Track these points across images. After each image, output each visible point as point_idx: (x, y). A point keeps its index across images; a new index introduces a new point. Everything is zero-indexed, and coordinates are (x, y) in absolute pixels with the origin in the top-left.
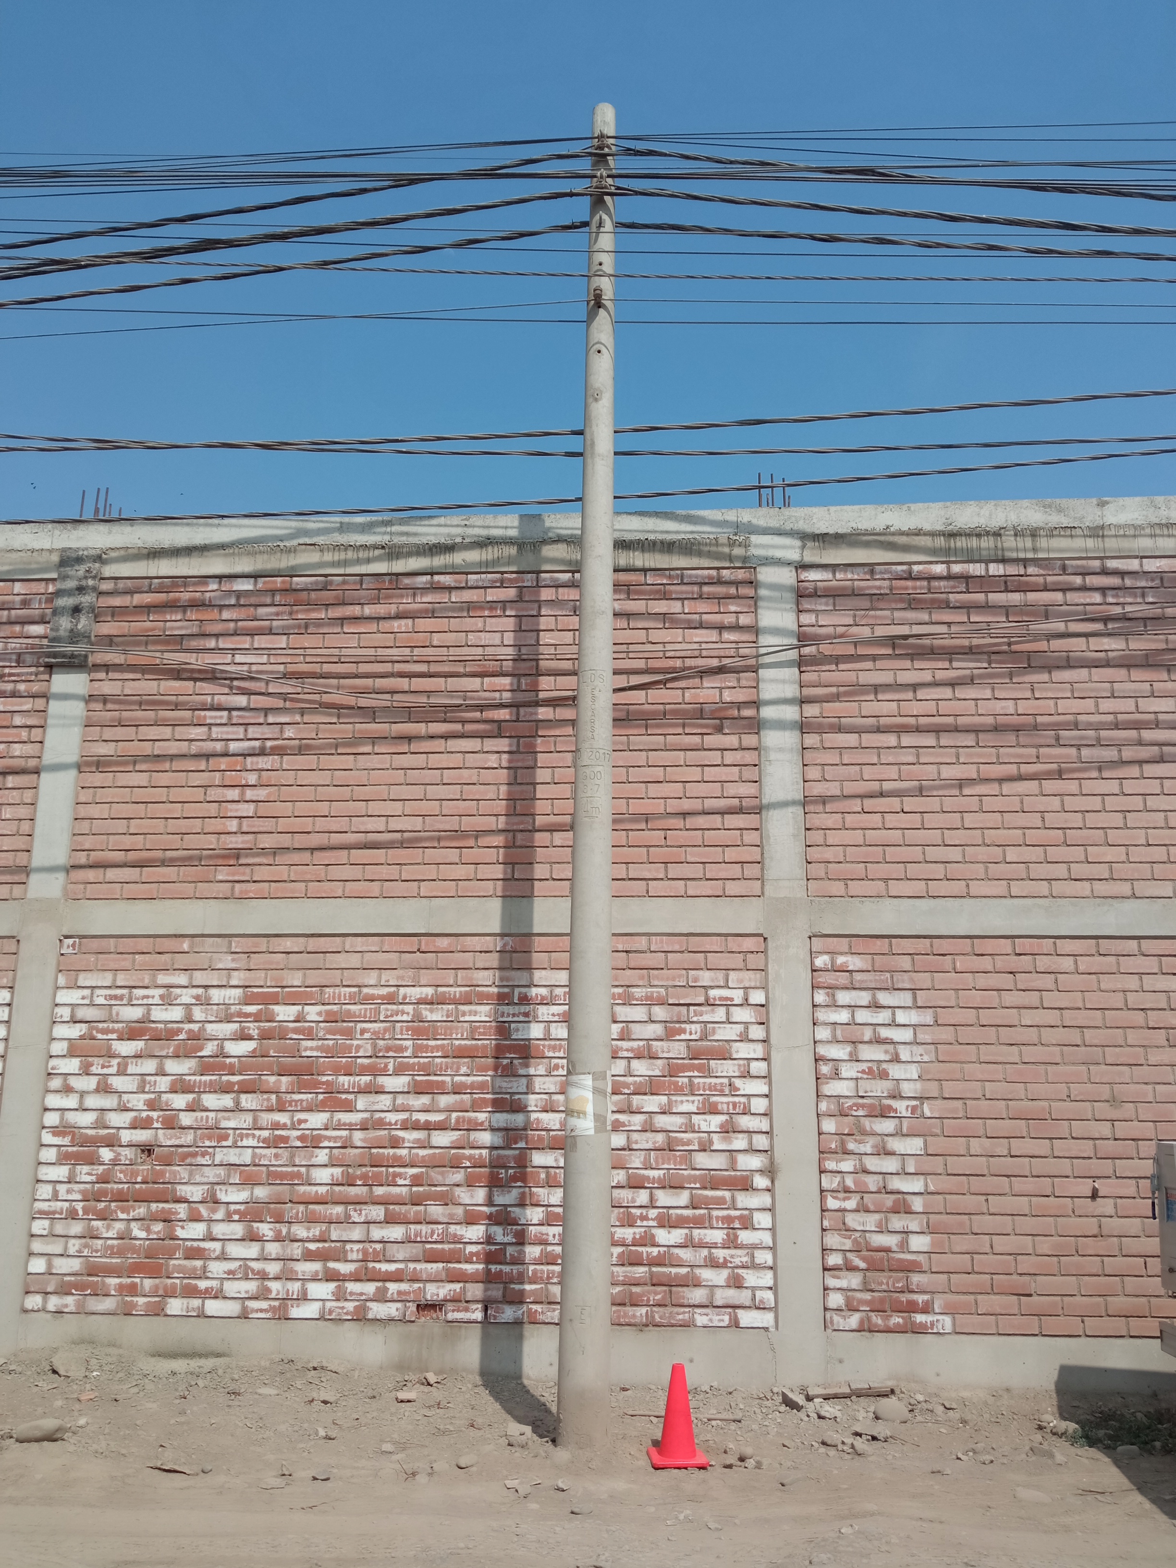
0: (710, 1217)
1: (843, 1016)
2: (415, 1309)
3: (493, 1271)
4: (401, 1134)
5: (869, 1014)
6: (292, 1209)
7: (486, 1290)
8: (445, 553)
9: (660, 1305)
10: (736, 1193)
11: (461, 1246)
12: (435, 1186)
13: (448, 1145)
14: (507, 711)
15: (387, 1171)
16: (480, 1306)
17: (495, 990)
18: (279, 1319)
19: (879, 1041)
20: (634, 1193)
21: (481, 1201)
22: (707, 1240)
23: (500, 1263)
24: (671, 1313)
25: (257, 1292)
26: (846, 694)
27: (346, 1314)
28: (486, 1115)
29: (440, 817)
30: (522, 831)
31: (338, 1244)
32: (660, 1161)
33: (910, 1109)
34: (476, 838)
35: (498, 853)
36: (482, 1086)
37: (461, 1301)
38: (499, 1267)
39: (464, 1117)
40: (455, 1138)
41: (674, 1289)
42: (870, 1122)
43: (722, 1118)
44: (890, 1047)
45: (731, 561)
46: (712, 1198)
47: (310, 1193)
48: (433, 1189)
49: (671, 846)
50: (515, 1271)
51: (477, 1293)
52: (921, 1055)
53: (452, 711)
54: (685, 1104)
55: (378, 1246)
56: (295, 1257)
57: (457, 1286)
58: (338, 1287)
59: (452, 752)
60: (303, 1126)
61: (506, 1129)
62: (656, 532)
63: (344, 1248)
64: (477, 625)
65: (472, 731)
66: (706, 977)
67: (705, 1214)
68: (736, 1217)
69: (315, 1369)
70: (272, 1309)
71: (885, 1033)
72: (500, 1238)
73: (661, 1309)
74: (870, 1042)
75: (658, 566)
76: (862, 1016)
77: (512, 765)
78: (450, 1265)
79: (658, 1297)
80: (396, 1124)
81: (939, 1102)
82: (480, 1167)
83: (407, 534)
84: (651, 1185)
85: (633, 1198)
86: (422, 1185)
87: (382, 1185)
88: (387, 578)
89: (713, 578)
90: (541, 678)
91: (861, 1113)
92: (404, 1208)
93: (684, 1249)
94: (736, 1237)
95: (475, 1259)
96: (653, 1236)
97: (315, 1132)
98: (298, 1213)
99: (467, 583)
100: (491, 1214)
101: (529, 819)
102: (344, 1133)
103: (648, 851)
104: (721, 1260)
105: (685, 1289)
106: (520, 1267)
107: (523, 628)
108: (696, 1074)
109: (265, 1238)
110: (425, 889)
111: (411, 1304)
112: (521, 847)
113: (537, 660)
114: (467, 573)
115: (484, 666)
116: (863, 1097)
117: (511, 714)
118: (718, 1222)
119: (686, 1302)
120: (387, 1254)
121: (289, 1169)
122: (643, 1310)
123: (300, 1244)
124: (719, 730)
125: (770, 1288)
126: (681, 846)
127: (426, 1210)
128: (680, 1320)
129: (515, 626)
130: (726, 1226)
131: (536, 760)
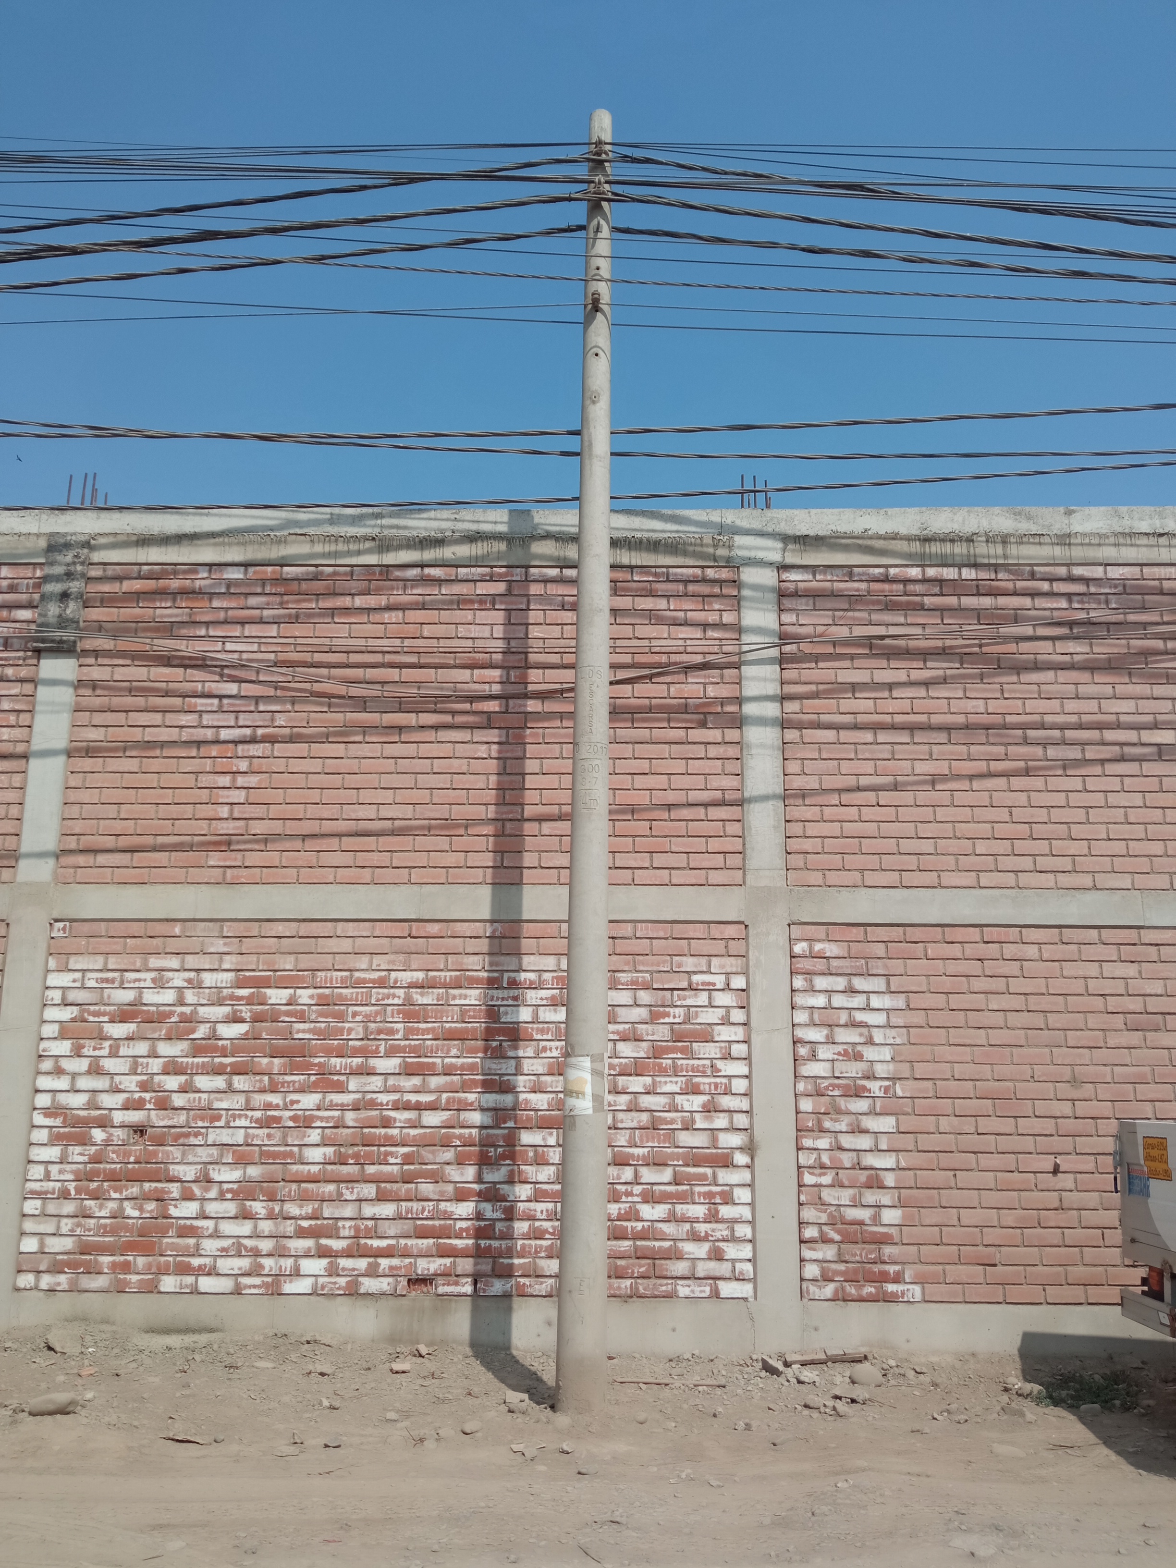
0: (692, 1193)
1: (820, 1001)
2: (406, 1283)
3: (483, 1246)
4: (392, 1114)
5: (845, 998)
6: (284, 1187)
7: (476, 1264)
8: (435, 547)
9: (644, 1277)
10: (717, 1170)
11: (451, 1222)
12: (426, 1164)
13: (439, 1125)
14: (497, 702)
15: (379, 1150)
16: (469, 1280)
17: (485, 974)
18: (272, 1294)
19: (853, 1024)
20: (619, 1170)
21: (470, 1179)
22: (690, 1214)
23: (489, 1238)
24: (654, 1285)
25: (250, 1269)
26: (826, 691)
27: (338, 1289)
28: (476, 1095)
29: (430, 806)
30: (511, 820)
31: (330, 1222)
32: (645, 1139)
33: (883, 1089)
34: (466, 828)
35: (488, 841)
36: (472, 1067)
37: (451, 1275)
38: (488, 1242)
39: (454, 1098)
40: (445, 1118)
41: (657, 1262)
42: (845, 1101)
43: (705, 1098)
44: (865, 1031)
45: (715, 560)
46: (694, 1174)
47: (302, 1172)
48: (424, 1167)
49: (656, 837)
50: (503, 1246)
51: (467, 1267)
52: (894, 1038)
53: (442, 702)
54: (668, 1085)
55: (370, 1223)
56: (288, 1234)
57: (448, 1261)
58: (330, 1263)
59: (442, 742)
60: (295, 1106)
61: (495, 1109)
62: (642, 530)
63: (336, 1225)
64: (466, 617)
65: (462, 723)
66: (689, 964)
67: (687, 1190)
68: (717, 1193)
69: (308, 1342)
70: (265, 1285)
71: (860, 1016)
72: (489, 1214)
73: (645, 1281)
74: (846, 1025)
75: (645, 564)
76: (839, 1001)
77: (501, 756)
78: (440, 1241)
79: (642, 1269)
80: (387, 1104)
81: (911, 1082)
82: (470, 1146)
83: (398, 527)
84: (635, 1163)
85: (618, 1175)
86: (413, 1164)
87: (374, 1164)
88: (378, 569)
89: (698, 577)
90: (530, 671)
91: (836, 1093)
92: (395, 1186)
93: (668, 1224)
94: (717, 1212)
95: (464, 1234)
96: (637, 1211)
97: (307, 1113)
98: (290, 1191)
99: (456, 576)
100: (480, 1191)
101: (519, 808)
102: (336, 1114)
103: (634, 841)
104: (703, 1234)
105: (668, 1262)
106: (508, 1241)
107: (512, 621)
108: (679, 1056)
109: (258, 1216)
110: (415, 875)
111: (402, 1278)
112: (510, 836)
113: (526, 653)
114: (457, 566)
115: (474, 659)
116: (838, 1078)
117: (500, 706)
118: (699, 1198)
119: (669, 1274)
120: (379, 1230)
121: (282, 1149)
122: (628, 1282)
123: (293, 1221)
124: (703, 724)
125: (750, 1260)
126: (666, 837)
127: (416, 1188)
128: (663, 1291)
129: (505, 620)
130: (707, 1201)
131: (525, 751)
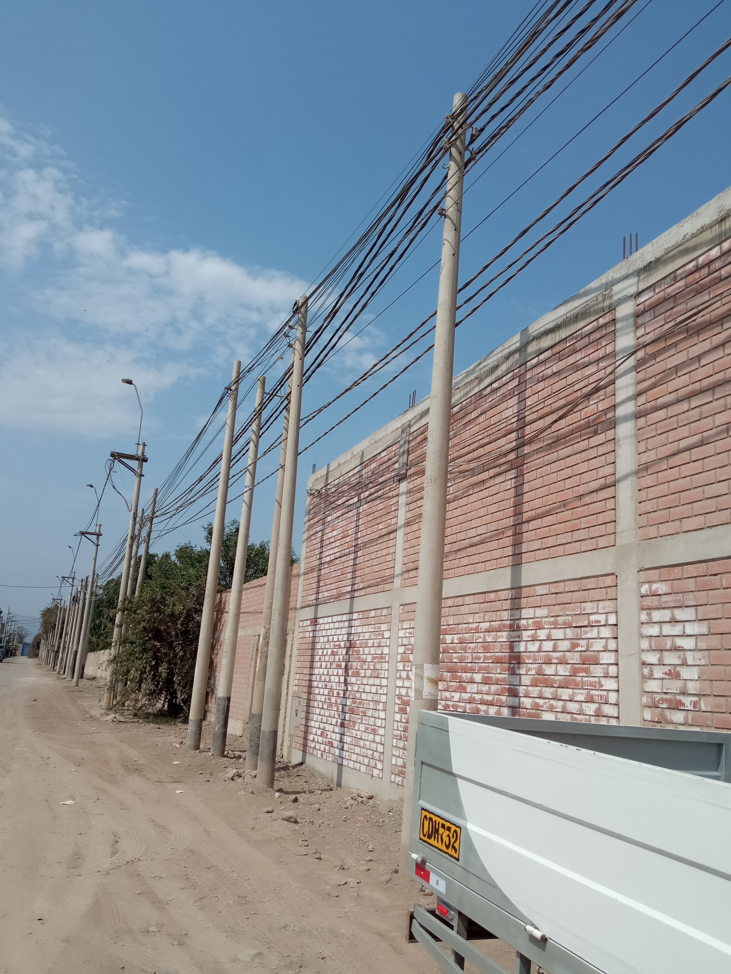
1: (654, 631)
4: (480, 706)
5: (670, 627)
14: (514, 453)
17: (508, 622)
19: (676, 649)
26: (660, 380)
28: (506, 698)
33: (692, 704)
34: (502, 533)
36: (504, 680)
39: (498, 699)
40: (496, 711)
42: (670, 713)
43: (596, 706)
44: (681, 653)
45: (604, 311)
49: (575, 520)
52: (700, 660)
53: (497, 461)
54: (580, 695)
59: (495, 486)
61: (512, 707)
64: (505, 407)
65: (503, 470)
66: (589, 607)
71: (679, 642)
74: (670, 650)
75: (571, 333)
76: (667, 630)
77: (516, 485)
80: (479, 702)
83: (485, 366)
89: (595, 327)
91: (664, 706)
97: (456, 703)
102: (465, 706)
103: (565, 525)
107: (521, 399)
108: (584, 674)
110: (489, 565)
114: (502, 378)
115: (506, 430)
116: (666, 693)
124: (596, 433)
126: (579, 518)
129: (517, 400)
